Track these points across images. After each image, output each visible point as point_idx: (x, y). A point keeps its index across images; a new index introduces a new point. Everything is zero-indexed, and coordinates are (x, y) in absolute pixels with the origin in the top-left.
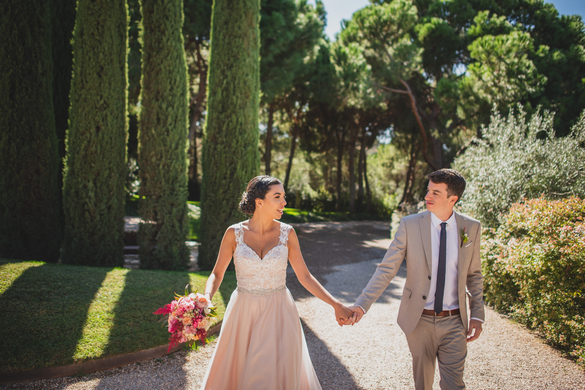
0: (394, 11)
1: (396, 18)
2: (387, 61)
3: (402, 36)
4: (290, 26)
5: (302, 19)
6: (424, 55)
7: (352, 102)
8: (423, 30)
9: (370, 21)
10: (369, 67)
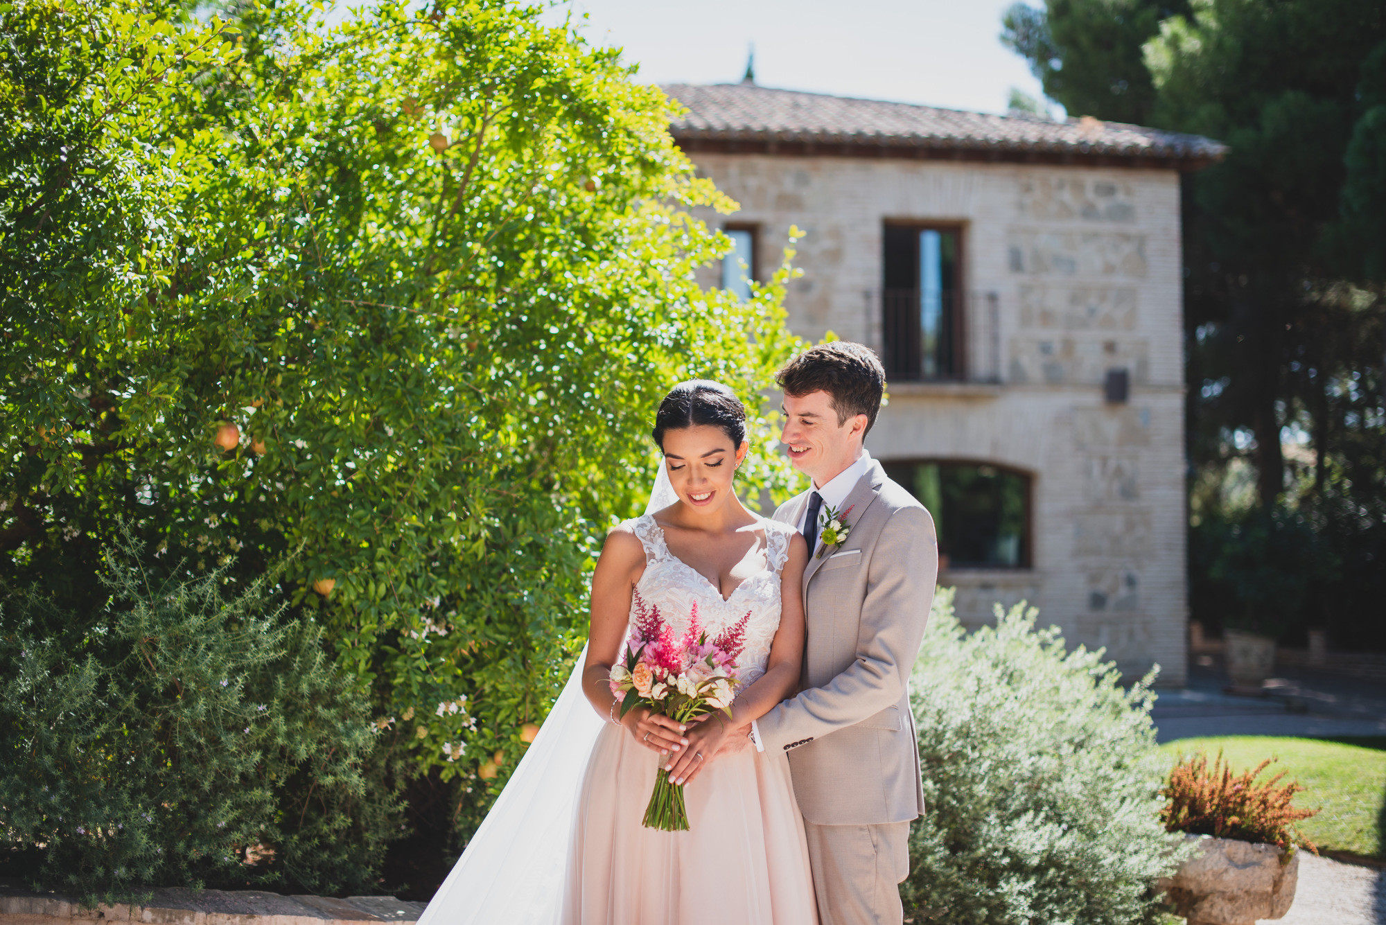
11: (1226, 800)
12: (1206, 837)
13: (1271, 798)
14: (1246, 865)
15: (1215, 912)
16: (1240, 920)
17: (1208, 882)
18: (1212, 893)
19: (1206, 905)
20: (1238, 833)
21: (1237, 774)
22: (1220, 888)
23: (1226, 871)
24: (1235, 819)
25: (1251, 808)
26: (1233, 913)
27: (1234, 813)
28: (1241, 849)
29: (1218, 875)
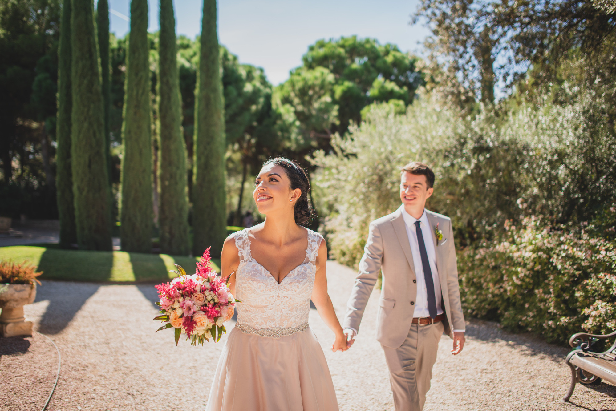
0: (316, 78)
1: (318, 82)
2: (314, 112)
3: (324, 94)
4: (240, 93)
5: (248, 88)
6: (340, 110)
7: (287, 144)
8: (339, 90)
9: (299, 85)
10: (298, 123)
11: (13, 273)
12: (7, 284)
13: (27, 271)
14: (20, 291)
15: (11, 305)
16: (19, 306)
17: (9, 297)
18: (10, 300)
19: (8, 304)
20: (18, 282)
21: (16, 266)
22: (13, 298)
23: (14, 293)
24: (16, 278)
25: (22, 275)
26: (17, 305)
27: (16, 276)
28: (19, 287)
29: (12, 295)
